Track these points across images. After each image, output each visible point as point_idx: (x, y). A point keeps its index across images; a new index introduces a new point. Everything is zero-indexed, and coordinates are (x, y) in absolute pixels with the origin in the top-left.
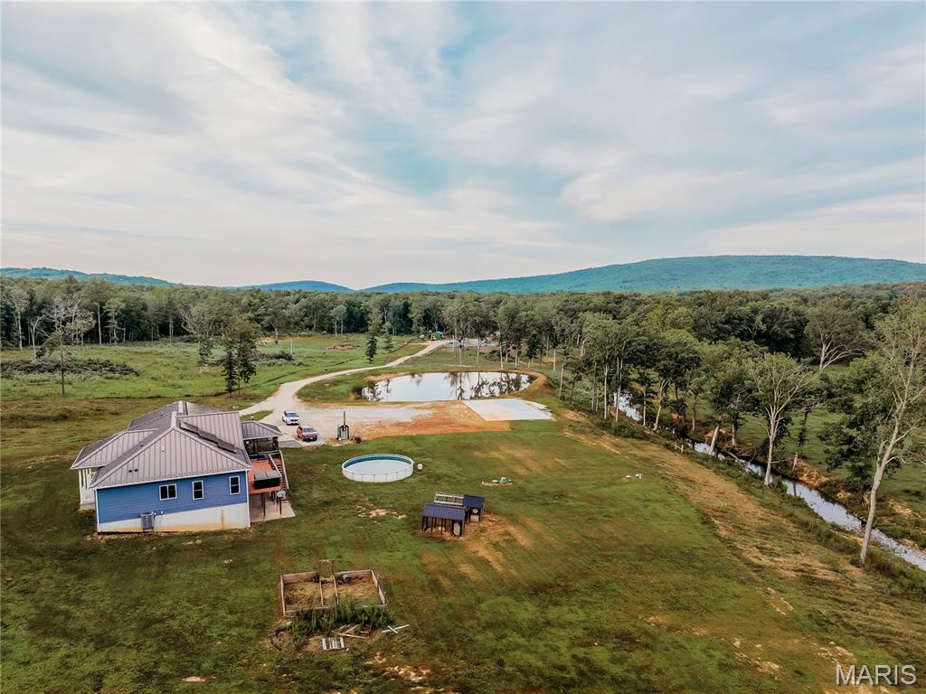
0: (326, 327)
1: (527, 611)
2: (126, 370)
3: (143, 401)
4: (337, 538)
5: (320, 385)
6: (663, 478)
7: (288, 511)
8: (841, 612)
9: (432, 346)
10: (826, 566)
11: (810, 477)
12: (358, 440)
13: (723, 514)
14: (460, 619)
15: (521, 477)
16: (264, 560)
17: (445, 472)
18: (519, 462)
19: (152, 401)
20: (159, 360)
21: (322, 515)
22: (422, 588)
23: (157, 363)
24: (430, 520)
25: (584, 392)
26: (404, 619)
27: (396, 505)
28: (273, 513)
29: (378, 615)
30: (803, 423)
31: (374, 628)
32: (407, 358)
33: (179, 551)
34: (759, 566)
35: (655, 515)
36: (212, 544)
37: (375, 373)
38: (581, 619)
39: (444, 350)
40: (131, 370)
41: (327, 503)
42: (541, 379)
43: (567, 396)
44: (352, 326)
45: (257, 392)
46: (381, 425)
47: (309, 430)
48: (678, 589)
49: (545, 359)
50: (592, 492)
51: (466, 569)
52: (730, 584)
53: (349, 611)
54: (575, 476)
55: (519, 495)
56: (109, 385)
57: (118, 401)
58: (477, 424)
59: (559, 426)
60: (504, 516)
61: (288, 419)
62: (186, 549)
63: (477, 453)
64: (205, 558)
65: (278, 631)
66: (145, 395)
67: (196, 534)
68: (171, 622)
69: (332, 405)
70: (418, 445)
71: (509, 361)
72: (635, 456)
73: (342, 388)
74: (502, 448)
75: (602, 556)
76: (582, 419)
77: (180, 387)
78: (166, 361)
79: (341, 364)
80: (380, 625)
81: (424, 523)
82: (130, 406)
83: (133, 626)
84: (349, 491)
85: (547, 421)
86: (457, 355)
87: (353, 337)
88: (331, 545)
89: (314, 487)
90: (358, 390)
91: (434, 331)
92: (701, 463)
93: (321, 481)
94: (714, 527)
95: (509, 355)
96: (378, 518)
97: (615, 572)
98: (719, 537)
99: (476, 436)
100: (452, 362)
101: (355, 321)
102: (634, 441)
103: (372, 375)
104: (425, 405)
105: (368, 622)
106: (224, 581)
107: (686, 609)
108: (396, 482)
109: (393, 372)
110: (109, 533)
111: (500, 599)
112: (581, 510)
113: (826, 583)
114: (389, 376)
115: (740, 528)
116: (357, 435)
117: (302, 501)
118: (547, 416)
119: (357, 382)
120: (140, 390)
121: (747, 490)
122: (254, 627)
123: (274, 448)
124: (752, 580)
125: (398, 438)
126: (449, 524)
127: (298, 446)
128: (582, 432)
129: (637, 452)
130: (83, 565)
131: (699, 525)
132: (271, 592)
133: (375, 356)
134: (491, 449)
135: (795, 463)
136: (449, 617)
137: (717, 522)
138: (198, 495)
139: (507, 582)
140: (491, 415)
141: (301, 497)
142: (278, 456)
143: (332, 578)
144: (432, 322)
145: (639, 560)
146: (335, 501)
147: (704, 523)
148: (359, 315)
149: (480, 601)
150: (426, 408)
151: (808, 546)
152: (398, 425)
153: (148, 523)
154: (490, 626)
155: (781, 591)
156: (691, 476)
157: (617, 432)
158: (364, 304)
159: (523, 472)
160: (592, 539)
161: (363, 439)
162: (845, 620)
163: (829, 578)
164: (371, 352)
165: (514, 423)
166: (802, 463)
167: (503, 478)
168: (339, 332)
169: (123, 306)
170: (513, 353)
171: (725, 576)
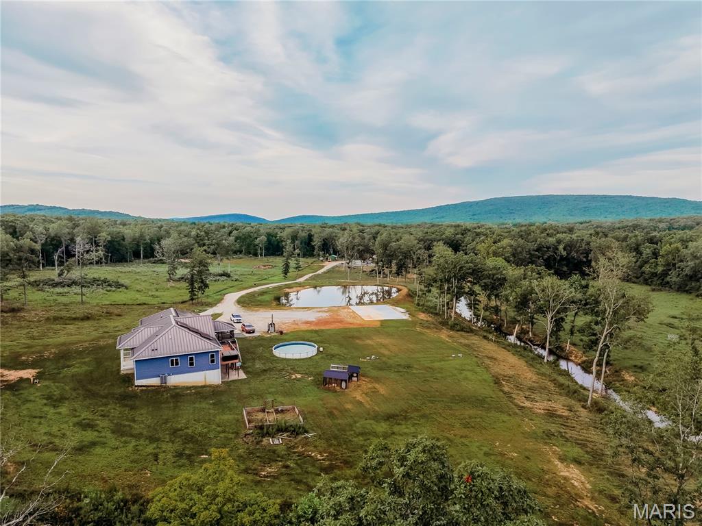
0: (252, 252)
1: (382, 427)
2: (119, 285)
3: (134, 307)
4: (273, 390)
5: (252, 295)
6: (476, 357)
7: (242, 375)
8: (562, 430)
9: (329, 265)
10: (565, 408)
11: (576, 357)
12: (281, 333)
13: (509, 378)
14: (344, 431)
15: (384, 356)
16: (232, 401)
17: (336, 352)
18: (385, 346)
19: (140, 307)
20: (138, 277)
21: (263, 377)
22: (324, 415)
23: (137, 279)
24: (328, 380)
25: (434, 300)
26: (314, 430)
27: (307, 372)
28: (234, 376)
29: (300, 428)
30: (573, 322)
31: (297, 434)
32: (311, 275)
33: (183, 396)
34: (523, 407)
35: (466, 379)
36: (201, 393)
37: (289, 287)
38: (412, 432)
39: (337, 269)
40: (123, 285)
41: (265, 370)
42: (405, 291)
43: (421, 303)
44: (271, 252)
45: (210, 300)
46: (295, 323)
47: (249, 326)
48: (470, 418)
49: (408, 276)
50: (429, 365)
51: (349, 406)
52: (502, 415)
53: (283, 425)
54: (418, 355)
55: (383, 366)
56: (109, 296)
57: (119, 306)
58: (358, 322)
59: (414, 323)
60: (372, 378)
61: (235, 319)
62: (187, 395)
63: (357, 341)
64: (199, 400)
65: (246, 435)
66: (135, 303)
67: (190, 387)
68: (187, 431)
69: (262, 310)
70: (320, 336)
71: (383, 277)
72: (461, 343)
73: (267, 297)
74: (374, 338)
75: (430, 401)
76: (430, 319)
77: (157, 297)
78: (144, 278)
79: (264, 280)
80: (301, 433)
81: (325, 382)
82: (127, 311)
83: (167, 432)
84: (278, 363)
85: (406, 320)
86: (347, 273)
87: (271, 259)
88: (270, 393)
89: (257, 361)
90: (278, 299)
91: (330, 255)
92: (504, 348)
93: (260, 358)
94: (501, 385)
95: (384, 273)
96: (296, 379)
97: (435, 409)
98: (503, 391)
99: (358, 330)
100: (342, 278)
101: (274, 248)
102: (463, 333)
103: (287, 288)
104: (324, 309)
105: (294, 431)
106: (212, 411)
107: (472, 427)
108: (306, 358)
109: (302, 285)
110: (141, 386)
111: (367, 421)
112: (420, 375)
113: (561, 417)
114: (299, 288)
115: (518, 387)
116: (280, 330)
117: (249, 369)
118: (406, 317)
119: (277, 293)
120: (131, 299)
121: (531, 365)
122: (233, 433)
123: (231, 337)
124: (516, 414)
125: (307, 331)
126: (339, 382)
127: (243, 337)
128: (428, 328)
129: (463, 341)
130: (130, 403)
131: (492, 384)
132: (239, 417)
133: (288, 274)
134: (368, 339)
135: (568, 348)
136: (338, 430)
137: (504, 383)
138: (192, 364)
139: (372, 413)
140: (368, 316)
141: (249, 367)
142: (234, 342)
143: (273, 410)
144: (328, 248)
145: (452, 403)
146: (270, 370)
147: (496, 383)
148: (276, 243)
149: (355, 422)
150: (325, 311)
151: (559, 397)
152: (307, 323)
153: (164, 380)
154: (362, 434)
155: (531, 420)
156: (495, 355)
157: (452, 328)
158: (279, 235)
159: (386, 352)
160: (424, 391)
161: (284, 332)
162: (563, 434)
163: (564, 414)
164: (286, 272)
165: (383, 322)
166: (573, 348)
167: (373, 356)
168: (261, 255)
169: (109, 238)
170: (387, 271)
171: (500, 412)
